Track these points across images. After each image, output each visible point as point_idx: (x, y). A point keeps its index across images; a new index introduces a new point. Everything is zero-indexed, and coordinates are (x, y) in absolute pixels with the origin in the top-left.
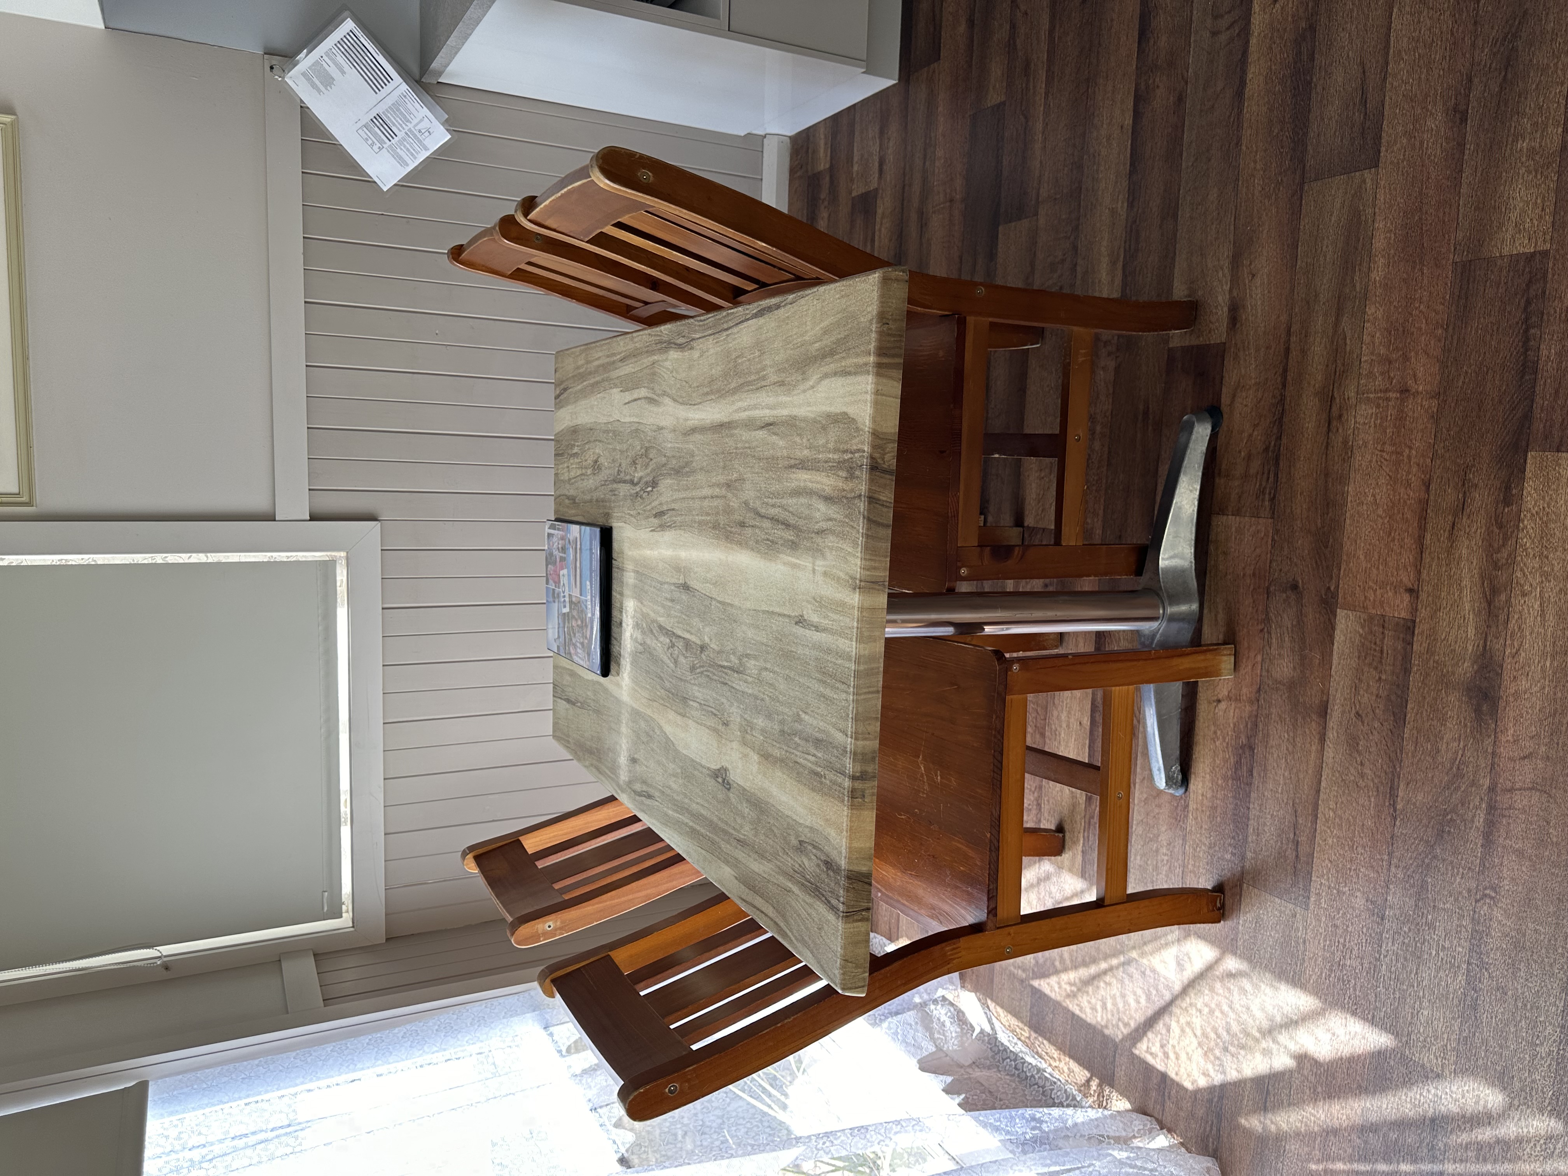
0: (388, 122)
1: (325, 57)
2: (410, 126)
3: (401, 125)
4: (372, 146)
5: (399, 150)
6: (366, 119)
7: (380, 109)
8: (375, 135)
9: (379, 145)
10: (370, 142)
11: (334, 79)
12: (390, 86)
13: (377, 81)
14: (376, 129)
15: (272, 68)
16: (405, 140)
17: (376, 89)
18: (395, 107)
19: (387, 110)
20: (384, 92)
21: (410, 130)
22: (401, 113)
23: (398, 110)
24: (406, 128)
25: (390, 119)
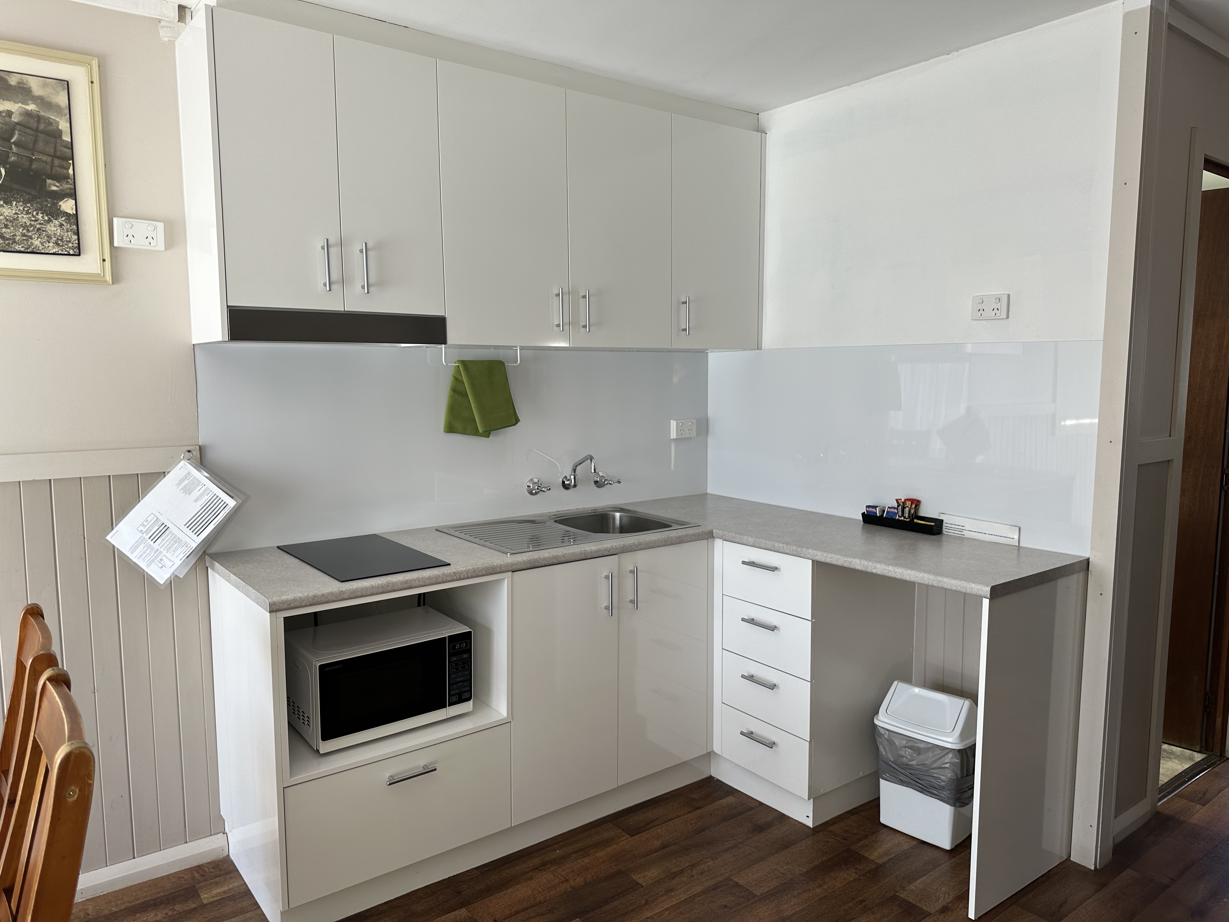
0: (164, 536)
1: (204, 488)
2: (164, 552)
3: (163, 545)
4: (143, 525)
5: (143, 545)
6: (163, 519)
7: (173, 528)
8: (152, 526)
9: (144, 530)
10: (145, 523)
11: (189, 494)
12: (192, 535)
13: (194, 525)
14: (157, 527)
15: (189, 451)
16: (152, 549)
17: (188, 525)
18: (177, 540)
19: (174, 534)
20: (187, 531)
21: (161, 552)
22: (173, 545)
23: (176, 542)
24: (162, 550)
25: (167, 537)
